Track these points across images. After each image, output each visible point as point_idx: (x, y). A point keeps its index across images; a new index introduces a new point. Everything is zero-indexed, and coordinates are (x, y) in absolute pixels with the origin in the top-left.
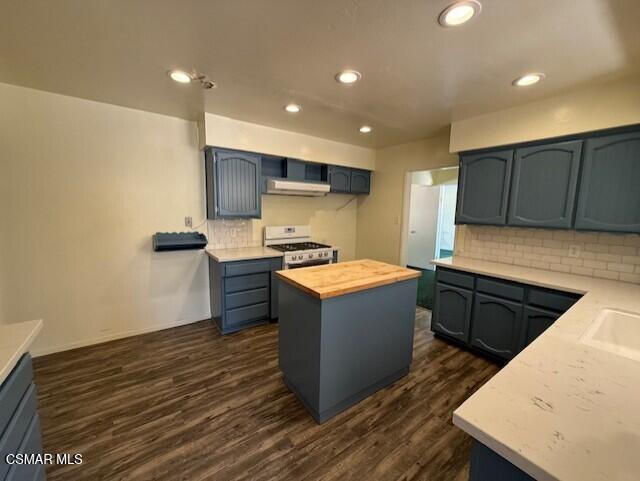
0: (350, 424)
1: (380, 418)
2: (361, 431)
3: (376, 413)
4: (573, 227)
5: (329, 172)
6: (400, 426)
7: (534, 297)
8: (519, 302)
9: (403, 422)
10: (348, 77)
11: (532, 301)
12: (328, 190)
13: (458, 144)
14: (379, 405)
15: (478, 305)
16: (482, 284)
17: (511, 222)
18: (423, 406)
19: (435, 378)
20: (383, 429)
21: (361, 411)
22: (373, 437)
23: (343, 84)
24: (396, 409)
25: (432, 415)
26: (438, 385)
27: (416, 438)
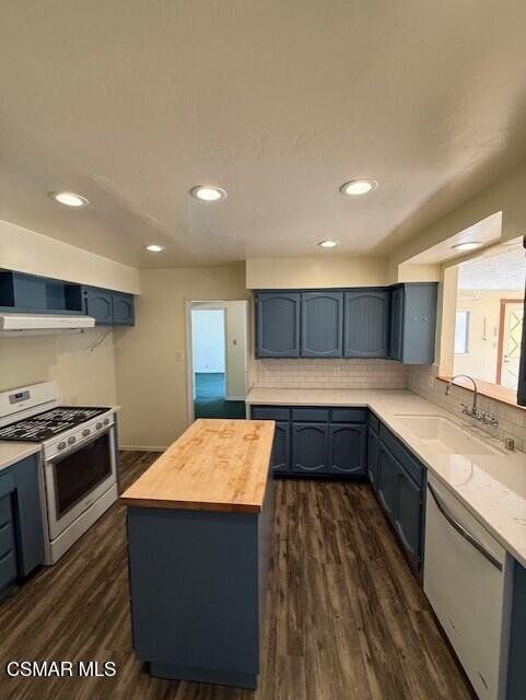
0: (282, 650)
1: (296, 608)
2: (296, 646)
3: (288, 607)
4: (343, 356)
5: (83, 296)
6: (317, 604)
7: (337, 416)
8: (325, 422)
9: (314, 596)
10: (208, 194)
11: (335, 419)
12: (93, 325)
13: (254, 282)
14: (282, 596)
15: (295, 434)
16: (297, 415)
17: (303, 354)
18: (310, 563)
19: (292, 523)
20: (310, 621)
21: (274, 619)
22: (311, 642)
23: (200, 199)
24: (297, 584)
25: (323, 565)
26: (300, 528)
27: (336, 603)
